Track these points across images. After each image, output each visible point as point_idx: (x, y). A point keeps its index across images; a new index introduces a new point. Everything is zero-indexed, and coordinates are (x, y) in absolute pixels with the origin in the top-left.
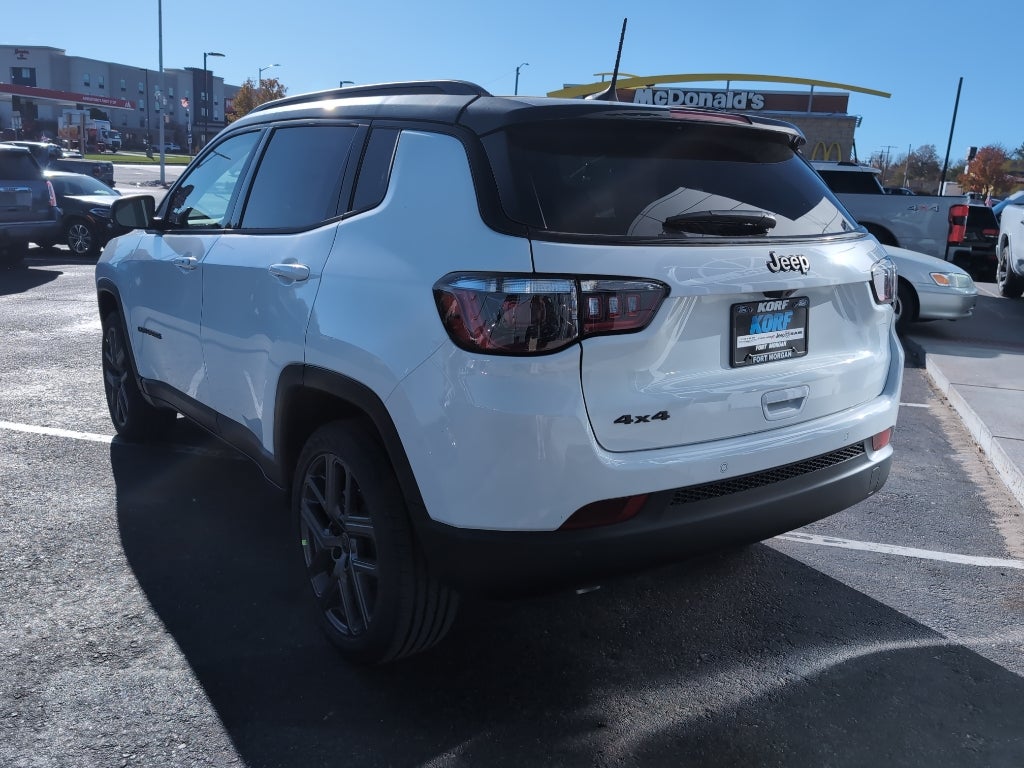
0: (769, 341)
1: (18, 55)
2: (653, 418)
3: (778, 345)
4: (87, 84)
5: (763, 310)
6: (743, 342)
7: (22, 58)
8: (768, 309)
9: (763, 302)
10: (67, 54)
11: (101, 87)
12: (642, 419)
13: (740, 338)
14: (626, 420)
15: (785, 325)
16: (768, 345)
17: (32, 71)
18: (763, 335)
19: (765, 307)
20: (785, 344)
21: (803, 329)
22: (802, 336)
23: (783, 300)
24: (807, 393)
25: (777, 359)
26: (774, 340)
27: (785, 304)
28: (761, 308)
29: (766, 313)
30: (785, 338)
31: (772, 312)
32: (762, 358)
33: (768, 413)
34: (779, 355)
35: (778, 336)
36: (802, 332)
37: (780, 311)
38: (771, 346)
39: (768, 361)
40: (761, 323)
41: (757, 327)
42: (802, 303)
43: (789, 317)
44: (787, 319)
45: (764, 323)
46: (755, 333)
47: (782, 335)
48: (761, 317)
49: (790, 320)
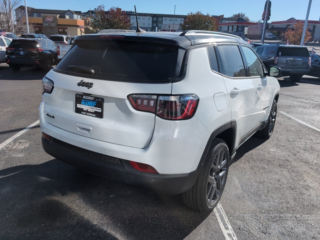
0: (88, 109)
3: (91, 111)
5: (85, 98)
6: (79, 106)
8: (87, 98)
13: (78, 104)
16: (88, 110)
18: (85, 106)
19: (86, 97)
20: (94, 112)
21: (101, 109)
22: (100, 111)
23: (92, 97)
24: (91, 129)
25: (90, 115)
26: (90, 109)
27: (93, 99)
28: (84, 97)
29: (86, 99)
30: (94, 110)
31: (88, 100)
32: (84, 113)
33: (78, 129)
34: (90, 114)
35: (91, 108)
36: (100, 110)
37: (91, 100)
38: (88, 111)
39: (86, 115)
40: (85, 102)
41: (84, 103)
42: (100, 100)
43: (95, 103)
44: (94, 103)
45: (86, 102)
46: (83, 105)
47: (93, 109)
48: (85, 100)
49: (95, 104)
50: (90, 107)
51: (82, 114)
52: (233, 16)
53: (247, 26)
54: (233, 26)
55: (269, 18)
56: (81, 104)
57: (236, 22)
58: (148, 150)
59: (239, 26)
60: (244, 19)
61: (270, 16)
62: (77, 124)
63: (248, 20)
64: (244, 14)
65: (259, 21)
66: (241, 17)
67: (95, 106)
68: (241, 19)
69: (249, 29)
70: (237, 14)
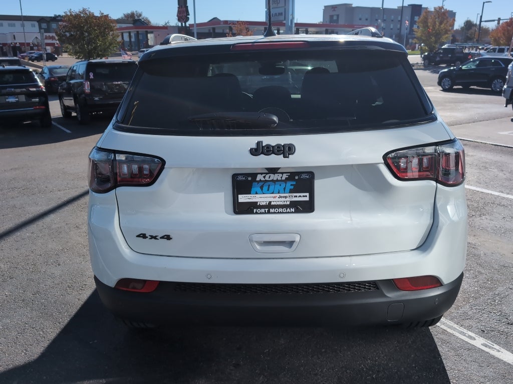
0: (272, 200)
1: (333, 9)
2: (161, 238)
4: (360, 19)
5: (263, 179)
6: (243, 198)
7: (334, 10)
8: (267, 178)
9: (262, 174)
10: (353, 6)
11: (367, 19)
12: (155, 238)
13: (240, 196)
14: (144, 236)
15: (288, 190)
16: (270, 202)
17: (338, 16)
18: (263, 195)
19: (264, 177)
20: (288, 203)
21: (307, 194)
22: (307, 199)
23: (282, 173)
24: (297, 238)
25: (278, 213)
26: (277, 199)
27: (285, 176)
28: (259, 177)
29: (266, 181)
30: (287, 199)
31: (273, 181)
32: (263, 210)
33: (258, 247)
34: (281, 210)
35: (280, 197)
36: (306, 196)
37: (281, 181)
38: (272, 203)
39: (269, 212)
40: (262, 188)
41: (259, 189)
42: (304, 176)
43: (291, 185)
44: (289, 185)
45: (265, 188)
46: (256, 193)
47: (286, 197)
48: (261, 184)
49: (292, 187)
50: (278, 195)
51: (256, 213)
52: (123, 16)
53: (152, 32)
54: (130, 33)
55: (188, 18)
56: (250, 194)
57: (131, 25)
58: (431, 250)
59: (140, 32)
60: (143, 20)
61: (189, 15)
62: (256, 238)
63: (149, 22)
64: (140, 12)
65: (166, 24)
66: (136, 18)
67: (291, 191)
68: (139, 20)
69: (156, 37)
70: (129, 12)
